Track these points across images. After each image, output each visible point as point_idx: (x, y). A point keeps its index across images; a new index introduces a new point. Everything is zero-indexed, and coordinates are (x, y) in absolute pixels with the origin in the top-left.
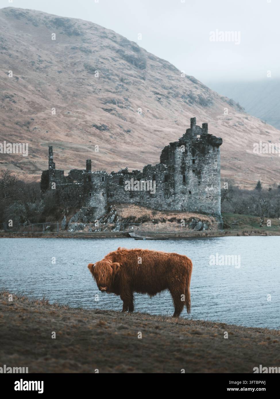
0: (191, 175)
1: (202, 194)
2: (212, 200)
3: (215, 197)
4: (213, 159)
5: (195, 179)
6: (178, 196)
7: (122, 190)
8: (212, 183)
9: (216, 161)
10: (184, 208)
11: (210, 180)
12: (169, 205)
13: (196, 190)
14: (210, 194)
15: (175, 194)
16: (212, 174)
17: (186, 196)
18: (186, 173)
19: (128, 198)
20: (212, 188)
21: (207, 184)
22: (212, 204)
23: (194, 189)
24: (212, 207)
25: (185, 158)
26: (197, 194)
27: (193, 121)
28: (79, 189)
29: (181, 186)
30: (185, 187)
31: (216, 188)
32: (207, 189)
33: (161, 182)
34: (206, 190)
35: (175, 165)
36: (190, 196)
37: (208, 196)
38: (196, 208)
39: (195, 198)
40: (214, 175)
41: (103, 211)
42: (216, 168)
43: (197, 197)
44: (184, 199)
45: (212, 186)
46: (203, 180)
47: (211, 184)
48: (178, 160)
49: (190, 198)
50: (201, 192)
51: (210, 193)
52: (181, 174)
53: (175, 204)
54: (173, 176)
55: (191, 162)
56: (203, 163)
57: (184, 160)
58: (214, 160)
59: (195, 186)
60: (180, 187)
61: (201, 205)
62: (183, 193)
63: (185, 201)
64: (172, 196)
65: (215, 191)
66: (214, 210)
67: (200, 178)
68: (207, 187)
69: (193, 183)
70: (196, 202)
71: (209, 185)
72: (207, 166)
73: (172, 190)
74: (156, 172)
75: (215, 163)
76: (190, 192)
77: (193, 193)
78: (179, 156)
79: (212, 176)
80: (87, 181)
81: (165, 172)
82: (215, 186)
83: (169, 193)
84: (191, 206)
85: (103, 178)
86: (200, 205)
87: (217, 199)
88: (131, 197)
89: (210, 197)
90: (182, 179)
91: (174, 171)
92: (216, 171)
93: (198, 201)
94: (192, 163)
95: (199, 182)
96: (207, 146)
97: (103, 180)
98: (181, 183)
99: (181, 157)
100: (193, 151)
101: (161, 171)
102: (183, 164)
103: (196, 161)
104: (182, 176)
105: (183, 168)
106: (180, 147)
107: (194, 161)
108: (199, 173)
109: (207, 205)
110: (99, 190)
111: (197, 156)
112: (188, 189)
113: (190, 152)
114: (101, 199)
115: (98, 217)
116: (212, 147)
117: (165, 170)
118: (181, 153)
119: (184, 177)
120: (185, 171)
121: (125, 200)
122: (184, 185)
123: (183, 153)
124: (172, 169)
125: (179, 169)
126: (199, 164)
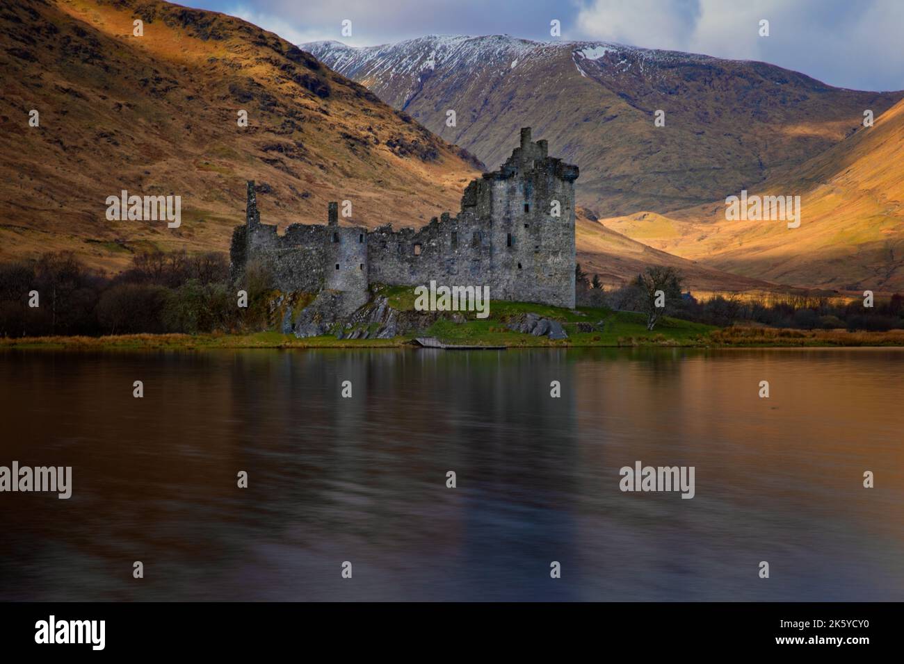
0: (522, 231)
1: (542, 269)
2: (560, 281)
3: (566, 275)
4: (562, 204)
5: (529, 241)
6: (498, 272)
7: (395, 259)
8: (560, 249)
9: (567, 209)
10: (508, 296)
11: (556, 243)
13: (531, 263)
14: (556, 269)
15: (492, 267)
16: (561, 232)
17: (514, 273)
18: (513, 229)
19: (406, 274)
20: (559, 259)
21: (551, 250)
22: (559, 288)
23: (528, 259)
24: (559, 294)
25: (511, 202)
26: (531, 269)
27: (525, 133)
28: (311, 259)
29: (504, 255)
30: (511, 257)
31: (566, 258)
32: (550, 259)
33: (466, 245)
34: (549, 261)
35: (492, 215)
36: (519, 272)
37: (553, 274)
38: (530, 294)
39: (529, 276)
40: (564, 234)
41: (363, 299)
42: (567, 222)
43: (533, 275)
44: (508, 278)
45: (560, 253)
46: (543, 244)
47: (558, 251)
48: (498, 204)
49: (519, 276)
50: (539, 265)
51: (557, 267)
52: (504, 231)
53: (492, 287)
54: (491, 236)
55: (522, 208)
56: (544, 212)
57: (509, 205)
58: (565, 207)
59: (529, 254)
60: (501, 256)
61: (540, 289)
62: (507, 266)
63: (511, 283)
64: (487, 272)
65: (566, 265)
66: (563, 299)
67: (539, 239)
68: (552, 257)
69: (525, 249)
70: (530, 285)
71: (555, 253)
73: (487, 262)
74: (458, 227)
75: (566, 211)
76: (520, 266)
77: (524, 266)
78: (499, 199)
79: (560, 236)
80: (332, 241)
81: (474, 227)
82: (565, 255)
83: (481, 267)
84: (521, 292)
85: (361, 236)
86: (536, 289)
87: (568, 279)
88: (413, 273)
89: (556, 274)
90: (505, 240)
91: (491, 227)
92: (568, 227)
93: (534, 283)
94: (524, 212)
95: (537, 247)
96: (551, 180)
97: (361, 241)
98: (504, 248)
99: (504, 199)
100: (526, 189)
101: (467, 225)
102: (508, 212)
103: (532, 209)
104: (505, 235)
105: (508, 221)
106: (502, 182)
107: (527, 208)
108: (537, 230)
109: (550, 289)
110: (353, 259)
111: (532, 198)
112: (517, 260)
113: (521, 191)
114: (358, 275)
115: (352, 309)
116: (560, 182)
117: (475, 224)
118: (504, 193)
119: (509, 236)
120: (512, 225)
121: (401, 278)
122: (510, 252)
123: (508, 193)
124: (487, 221)
125: (500, 223)
126: (536, 214)
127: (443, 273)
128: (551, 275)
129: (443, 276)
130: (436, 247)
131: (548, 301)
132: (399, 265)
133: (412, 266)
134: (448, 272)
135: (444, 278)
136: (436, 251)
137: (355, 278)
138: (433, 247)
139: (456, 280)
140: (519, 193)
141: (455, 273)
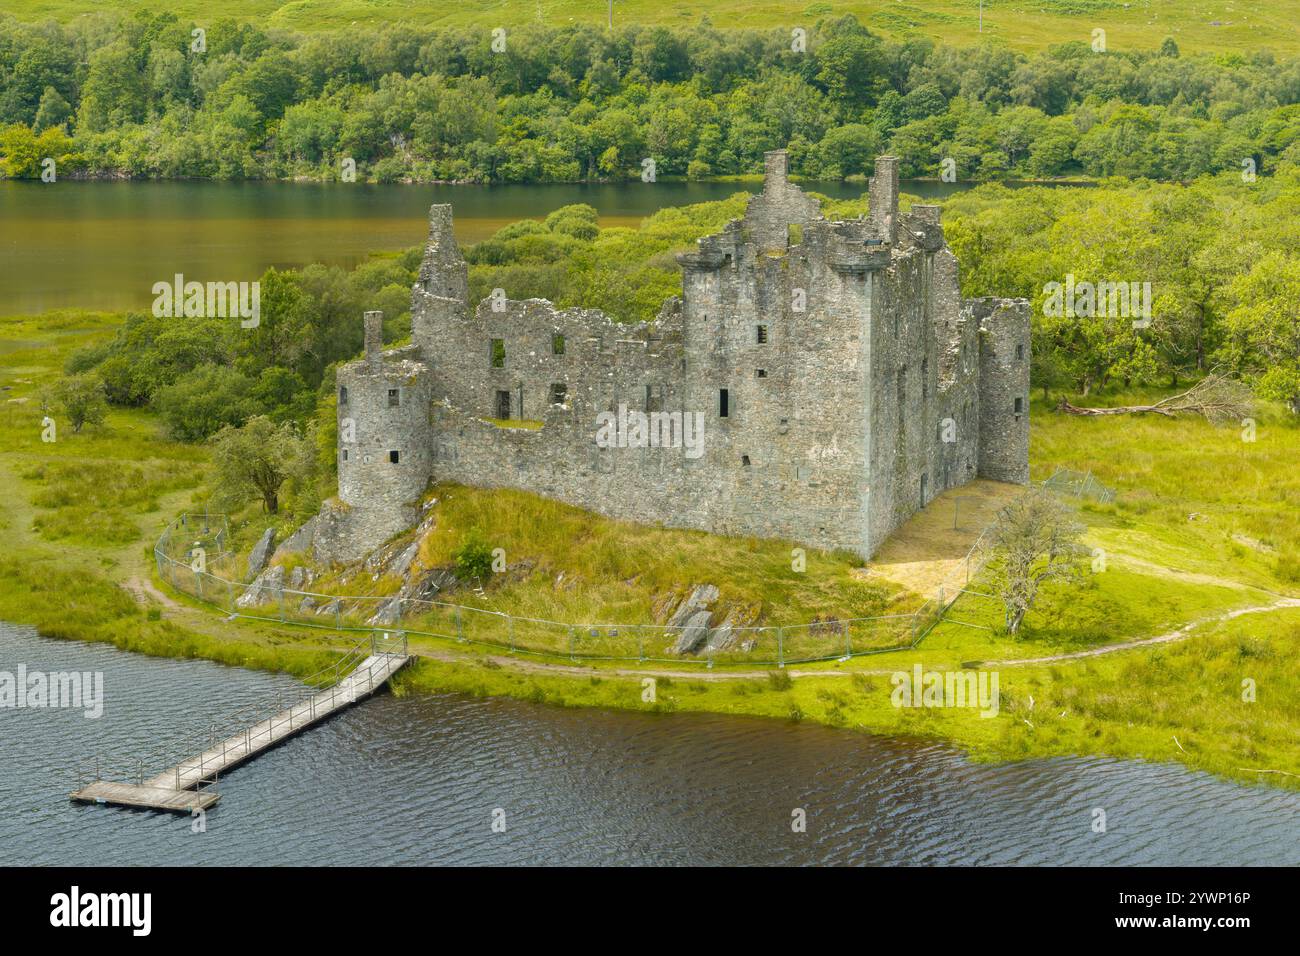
0: (748, 387)
1: (794, 470)
2: (835, 498)
3: (847, 487)
4: (839, 328)
5: (766, 407)
6: (697, 473)
7: (487, 436)
8: (836, 428)
9: (853, 338)
10: (720, 523)
11: (826, 414)
12: (663, 506)
13: (770, 455)
14: (825, 473)
15: (685, 463)
17: (731, 475)
18: (732, 379)
19: (509, 468)
20: (833, 450)
21: (814, 430)
22: (833, 513)
23: (764, 447)
24: (834, 528)
25: (727, 321)
26: (770, 469)
29: (711, 435)
30: (727, 440)
31: (850, 448)
32: (813, 449)
34: (811, 454)
35: (686, 349)
36: (745, 475)
37: (819, 482)
38: (768, 524)
39: (766, 485)
41: (397, 525)
42: (852, 368)
43: (776, 482)
44: (720, 486)
45: (834, 440)
46: (797, 415)
47: (832, 433)
48: (700, 325)
49: (744, 483)
50: (788, 461)
51: (827, 468)
52: (714, 384)
53: (685, 503)
54: (681, 390)
55: (752, 334)
56: (800, 344)
57: (723, 327)
58: (847, 335)
59: (767, 436)
60: (706, 436)
61: (790, 513)
62: (717, 460)
63: (726, 496)
64: (674, 472)
65: (849, 463)
66: (842, 539)
67: (788, 404)
68: (816, 446)
69: (757, 425)
70: (767, 502)
71: (824, 437)
72: (813, 358)
74: (614, 372)
75: (849, 344)
76: (746, 459)
77: (757, 462)
78: (702, 313)
79: (836, 399)
81: (647, 372)
82: (847, 441)
83: (663, 460)
84: (748, 518)
86: (781, 514)
87: (854, 495)
88: (521, 467)
89: (825, 483)
90: (716, 403)
91: (684, 374)
92: (855, 380)
93: (776, 498)
94: (754, 341)
95: (784, 421)
96: (817, 273)
97: (393, 403)
98: (712, 420)
99: (713, 314)
100: (761, 293)
101: (633, 369)
102: (721, 343)
103: (771, 336)
104: (716, 394)
105: (722, 360)
106: (709, 276)
107: (761, 335)
108: (785, 383)
109: (812, 516)
110: (373, 442)
111: (775, 312)
112: (739, 448)
113: (750, 297)
114: (383, 474)
115: (370, 544)
116: (837, 280)
117: (650, 365)
118: (713, 299)
119: (724, 394)
120: (729, 372)
121: (500, 475)
122: (725, 430)
123: (721, 300)
124: (677, 361)
125: (706, 365)
126: (783, 348)
127: (583, 468)
128: (816, 486)
129: (584, 475)
130: (569, 412)
131: (806, 540)
132: (496, 449)
133: (520, 451)
134: (593, 468)
135: (587, 479)
136: (569, 422)
137: (378, 480)
138: (563, 413)
139: (610, 485)
140: (745, 302)
141: (609, 469)
